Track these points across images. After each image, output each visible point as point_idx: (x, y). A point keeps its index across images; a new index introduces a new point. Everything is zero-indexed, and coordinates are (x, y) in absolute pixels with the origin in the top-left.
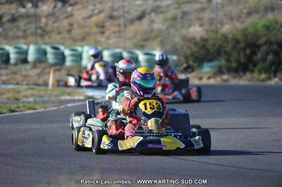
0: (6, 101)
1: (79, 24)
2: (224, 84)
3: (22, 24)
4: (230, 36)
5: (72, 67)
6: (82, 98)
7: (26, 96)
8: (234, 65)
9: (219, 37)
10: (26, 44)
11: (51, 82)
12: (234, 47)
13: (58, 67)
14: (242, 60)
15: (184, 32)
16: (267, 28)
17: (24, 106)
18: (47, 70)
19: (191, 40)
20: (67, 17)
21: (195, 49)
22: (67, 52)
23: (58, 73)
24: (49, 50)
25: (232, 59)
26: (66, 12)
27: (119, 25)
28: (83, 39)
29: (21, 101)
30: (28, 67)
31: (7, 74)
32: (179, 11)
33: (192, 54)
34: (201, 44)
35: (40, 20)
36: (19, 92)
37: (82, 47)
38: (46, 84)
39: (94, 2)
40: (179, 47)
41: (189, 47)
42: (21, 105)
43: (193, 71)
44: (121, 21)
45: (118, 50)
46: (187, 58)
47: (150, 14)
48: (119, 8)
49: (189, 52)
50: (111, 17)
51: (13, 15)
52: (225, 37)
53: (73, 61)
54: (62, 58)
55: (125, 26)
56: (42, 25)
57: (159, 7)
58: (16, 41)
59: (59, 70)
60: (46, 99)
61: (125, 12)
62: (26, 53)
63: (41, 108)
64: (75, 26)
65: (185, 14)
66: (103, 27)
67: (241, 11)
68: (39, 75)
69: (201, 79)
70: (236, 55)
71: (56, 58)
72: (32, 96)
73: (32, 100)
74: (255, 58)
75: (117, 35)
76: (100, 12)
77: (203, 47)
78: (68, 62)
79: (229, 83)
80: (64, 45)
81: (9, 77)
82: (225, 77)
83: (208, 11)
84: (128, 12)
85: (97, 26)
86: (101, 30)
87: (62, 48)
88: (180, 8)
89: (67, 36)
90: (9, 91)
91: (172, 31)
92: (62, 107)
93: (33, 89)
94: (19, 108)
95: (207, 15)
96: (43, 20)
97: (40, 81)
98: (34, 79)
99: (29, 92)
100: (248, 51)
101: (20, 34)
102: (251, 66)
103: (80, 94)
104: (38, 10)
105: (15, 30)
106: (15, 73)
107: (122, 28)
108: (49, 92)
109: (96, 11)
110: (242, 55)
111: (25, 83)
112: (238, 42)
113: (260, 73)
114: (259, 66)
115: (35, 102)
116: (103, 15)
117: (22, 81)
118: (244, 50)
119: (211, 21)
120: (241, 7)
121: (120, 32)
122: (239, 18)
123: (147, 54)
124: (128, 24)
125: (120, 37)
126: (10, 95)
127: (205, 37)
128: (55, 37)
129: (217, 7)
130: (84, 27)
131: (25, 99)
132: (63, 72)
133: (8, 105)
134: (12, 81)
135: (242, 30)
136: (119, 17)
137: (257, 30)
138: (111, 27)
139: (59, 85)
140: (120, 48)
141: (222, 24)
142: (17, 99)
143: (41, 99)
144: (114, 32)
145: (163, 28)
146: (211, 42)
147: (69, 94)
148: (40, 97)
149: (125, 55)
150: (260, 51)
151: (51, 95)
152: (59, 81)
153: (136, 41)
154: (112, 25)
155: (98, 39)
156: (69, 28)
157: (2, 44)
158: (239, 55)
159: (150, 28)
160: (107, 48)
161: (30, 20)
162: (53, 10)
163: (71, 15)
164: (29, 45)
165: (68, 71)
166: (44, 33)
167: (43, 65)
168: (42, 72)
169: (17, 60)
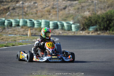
0: (11, 41)
1: (40, 11)
2: (98, 35)
3: (17, 10)
4: (101, 16)
5: (37, 28)
7: (19, 40)
8: (102, 27)
9: (96, 16)
10: (19, 18)
11: (29, 34)
12: (102, 21)
13: (32, 28)
14: (105, 26)
15: (82, 14)
17: (18, 43)
18: (27, 29)
19: (85, 18)
20: (35, 8)
21: (87, 21)
22: (35, 22)
23: (31, 30)
24: (28, 21)
25: (102, 25)
26: (35, 6)
27: (56, 11)
28: (42, 17)
29: (17, 41)
30: (20, 28)
31: (11, 31)
32: (80, 6)
33: (85, 23)
35: (24, 9)
36: (16, 38)
37: (41, 20)
38: (27, 35)
39: (46, 2)
40: (80, 20)
41: (84, 20)
42: (17, 43)
43: (86, 30)
44: (57, 10)
45: (56, 21)
46: (83, 25)
47: (68, 7)
48: (56, 4)
49: (84, 22)
50: (53, 8)
51: (14, 7)
52: (99, 17)
53: (38, 26)
54: (33, 24)
55: (59, 12)
56: (25, 11)
57: (72, 4)
58: (15, 17)
59: (32, 29)
60: (27, 41)
61: (58, 6)
62: (19, 22)
63: (25, 44)
64: (39, 12)
65: (82, 7)
66: (50, 12)
67: (105, 6)
68: (24, 31)
69: (89, 33)
70: (103, 24)
71: (30, 24)
72: (21, 39)
73: (21, 41)
74: (111, 25)
76: (49, 6)
77: (90, 20)
78: (36, 26)
79: (100, 35)
80: (34, 19)
81: (12, 32)
82: (99, 32)
83: (92, 6)
84: (60, 6)
85: (47, 12)
86: (49, 13)
87: (33, 20)
88: (81, 4)
89: (35, 15)
90: (12, 37)
91: (78, 13)
92: (33, 44)
93: (21, 37)
94: (16, 44)
95: (91, 7)
96: (26, 9)
97: (24, 34)
98: (22, 33)
99: (20, 38)
100: (108, 22)
101: (17, 14)
102: (109, 28)
104: (24, 5)
105: (14, 13)
106: (14, 30)
107: (57, 12)
108: (28, 38)
109: (47, 6)
110: (105, 24)
111: (18, 34)
112: (104, 18)
113: (113, 31)
114: (112, 28)
115: (22, 42)
116: (50, 7)
117: (17, 33)
118: (106, 22)
119: (93, 10)
120: (105, 4)
121: (56, 14)
122: (104, 9)
123: (67, 23)
124: (60, 11)
125: (57, 16)
126: (12, 39)
127: (91, 16)
128: (31, 16)
129: (95, 4)
130: (42, 12)
131: (18, 41)
132: (34, 30)
133: (12, 43)
135: (105, 14)
136: (56, 8)
137: (112, 14)
138: (53, 12)
139: (32, 35)
140: (56, 20)
141: (97, 11)
142: (15, 41)
143: (25, 41)
144: (54, 14)
145: (74, 12)
146: (93, 18)
148: (24, 40)
149: (59, 23)
150: (112, 22)
151: (29, 39)
152: (32, 34)
153: (63, 18)
154: (53, 11)
155: (48, 17)
156: (36, 12)
157: (9, 19)
158: (104, 24)
159: (69, 12)
160: (51, 21)
161: (21, 9)
162: (30, 5)
163: (37, 7)
164: (20, 19)
165: (36, 29)
166: (26, 14)
167: (25, 27)
168: (25, 30)
169: (15, 25)
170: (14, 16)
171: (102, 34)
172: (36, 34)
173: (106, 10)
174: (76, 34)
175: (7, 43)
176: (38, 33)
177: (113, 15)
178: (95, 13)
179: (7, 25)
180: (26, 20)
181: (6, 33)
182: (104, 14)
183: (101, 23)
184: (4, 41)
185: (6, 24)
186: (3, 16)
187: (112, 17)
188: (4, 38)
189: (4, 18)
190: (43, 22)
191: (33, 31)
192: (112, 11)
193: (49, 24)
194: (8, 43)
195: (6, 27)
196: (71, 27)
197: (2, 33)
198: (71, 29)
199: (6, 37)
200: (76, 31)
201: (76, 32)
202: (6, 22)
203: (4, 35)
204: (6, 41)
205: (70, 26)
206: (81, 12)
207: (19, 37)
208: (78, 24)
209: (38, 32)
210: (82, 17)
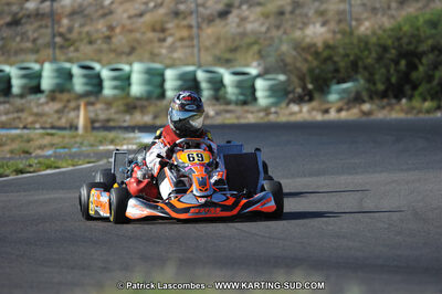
0: (8, 156)
1: (123, 27)
2: (364, 118)
3: (30, 28)
4: (374, 40)
5: (115, 98)
6: (134, 147)
7: (42, 147)
8: (381, 87)
9: (355, 41)
10: (36, 61)
11: (81, 122)
12: (379, 59)
13: (92, 99)
14: (394, 80)
15: (298, 34)
16: (433, 24)
17: (39, 163)
18: (72, 104)
19: (309, 49)
20: (104, 15)
21: (315, 63)
22: (105, 74)
23: (91, 108)
24: (76, 70)
25: (377, 77)
26: (102, 7)
27: (190, 27)
28: (131, 52)
29: (33, 155)
30: (42, 98)
31: (7, 113)
33: (311, 71)
34: (325, 54)
35: (59, 22)
36: (29, 141)
37: (131, 64)
38: (74, 127)
40: (289, 60)
41: (306, 60)
42: (34, 161)
43: (311, 99)
44: (193, 21)
45: (190, 69)
46: (302, 79)
47: (239, 7)
49: (304, 67)
50: (176, 14)
51: (15, 15)
52: (364, 43)
53: (115, 88)
54: (97, 82)
55: (199, 27)
56: (62, 30)
59: (92, 104)
60: (74, 150)
61: (197, 5)
62: (38, 76)
63: (68, 166)
64: (118, 30)
65: (297, 5)
66: (163, 30)
68: (58, 112)
69: (326, 111)
70: (383, 70)
71: (87, 84)
72: (52, 145)
73: (50, 152)
74: (414, 75)
75: (187, 43)
76: (161, 5)
77: (329, 58)
78: (108, 91)
79: (372, 117)
80: (99, 61)
81: (11, 116)
82: (366, 107)
84: (203, 5)
85: (154, 30)
86: (162, 36)
87: (97, 66)
89: (105, 47)
90: (13, 139)
91: (281, 32)
92: (101, 163)
93: (52, 135)
94: (30, 166)
95: (333, 7)
96: (65, 22)
97: (63, 122)
98: (53, 119)
99: (47, 140)
100: (403, 63)
101: (29, 45)
102: (407, 88)
103: (129, 141)
104: (55, 5)
105: (18, 39)
106: (22, 110)
107: (195, 30)
108: (79, 140)
109: (152, 5)
110: (392, 71)
111: (37, 126)
112: (385, 49)
113: (425, 100)
114: (421, 89)
115: (57, 156)
116: (162, 11)
117: (33, 123)
118: (396, 62)
119: (341, 17)
121: (191, 38)
122: (386, 9)
123: (235, 74)
124: (204, 26)
125: (193, 46)
126: (15, 146)
127: (331, 42)
128: (86, 49)
130: (131, 31)
131: (39, 152)
132: (99, 106)
134: (17, 123)
135: (392, 30)
136: (191, 13)
137: (418, 29)
138: (176, 31)
139: (94, 128)
140: (193, 64)
141: (359, 21)
142: (27, 152)
143: (66, 150)
144: (182, 39)
145: (264, 29)
146: (341, 51)
147: (112, 142)
148: (64, 148)
149: (201, 75)
150: (422, 63)
151: (82, 144)
152: (93, 121)
153: (217, 52)
154: (178, 26)
155: (156, 51)
156: (107, 33)
158: (388, 71)
159: (240, 30)
160: (171, 66)
161: (44, 23)
162: (80, 6)
163: (111, 13)
164: (42, 63)
165: (109, 103)
166: (67, 44)
167: (65, 96)
168: (65, 107)
169: (23, 87)
170: (17, 53)
171: (381, 115)
172: (108, 120)
173: (393, 17)
174: (272, 118)
176: (116, 117)
177: (422, 35)
178: (348, 29)
180: (67, 65)
182: (384, 31)
183: (377, 66)
187: (420, 41)
190: (137, 72)
191: (100, 111)
192: (417, 17)
193: (163, 81)
196: (253, 89)
198: (255, 99)
200: (275, 104)
201: (273, 110)
205: (250, 84)
206: (293, 26)
207: (42, 136)
208: (282, 77)
209: (116, 113)
210: (295, 49)
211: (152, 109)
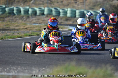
0: (35, 31)
5: (63, 17)
6: (67, 30)
10: (43, 7)
13: (57, 17)
15: (111, 3)
19: (114, 6)
21: (115, 10)
22: (61, 11)
24: (53, 9)
28: (68, 5)
30: (44, 16)
31: (35, 20)
36: (41, 27)
37: (67, 8)
40: (108, 9)
41: (113, 9)
45: (83, 10)
53: (63, 14)
54: (59, 13)
58: (39, 6)
62: (44, 11)
71: (56, 13)
75: (82, 4)
78: (61, 15)
80: (59, 7)
86: (76, 1)
87: (59, 9)
89: (61, 4)
90: (37, 27)
103: (66, 28)
105: (39, 1)
106: (39, 19)
111: (43, 23)
117: (42, 22)
121: (83, 2)
123: (94, 12)
125: (83, 5)
126: (37, 28)
128: (56, 4)
132: (59, 19)
133: (36, 32)
134: (37, 22)
138: (80, 0)
142: (40, 30)
144: (81, 3)
145: (102, 1)
149: (85, 12)
153: (90, 6)
155: (74, 5)
156: (62, 1)
157: (34, 7)
159: (96, 1)
160: (78, 9)
164: (45, 7)
165: (61, 18)
166: (51, 3)
167: (50, 16)
169: (40, 13)
172: (61, 23)
175: (31, 32)
179: (31, 14)
181: (30, 22)
184: (28, 31)
185: (30, 12)
186: (27, 5)
188: (29, 27)
189: (28, 6)
190: (69, 10)
193: (75, 13)
194: (33, 32)
195: (30, 16)
197: (26, 22)
199: (30, 27)
202: (30, 10)
203: (28, 24)
204: (30, 30)
207: (44, 26)
209: (64, 21)
210: (110, 6)
211: (72, 20)
